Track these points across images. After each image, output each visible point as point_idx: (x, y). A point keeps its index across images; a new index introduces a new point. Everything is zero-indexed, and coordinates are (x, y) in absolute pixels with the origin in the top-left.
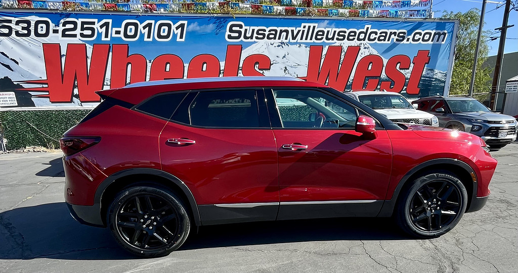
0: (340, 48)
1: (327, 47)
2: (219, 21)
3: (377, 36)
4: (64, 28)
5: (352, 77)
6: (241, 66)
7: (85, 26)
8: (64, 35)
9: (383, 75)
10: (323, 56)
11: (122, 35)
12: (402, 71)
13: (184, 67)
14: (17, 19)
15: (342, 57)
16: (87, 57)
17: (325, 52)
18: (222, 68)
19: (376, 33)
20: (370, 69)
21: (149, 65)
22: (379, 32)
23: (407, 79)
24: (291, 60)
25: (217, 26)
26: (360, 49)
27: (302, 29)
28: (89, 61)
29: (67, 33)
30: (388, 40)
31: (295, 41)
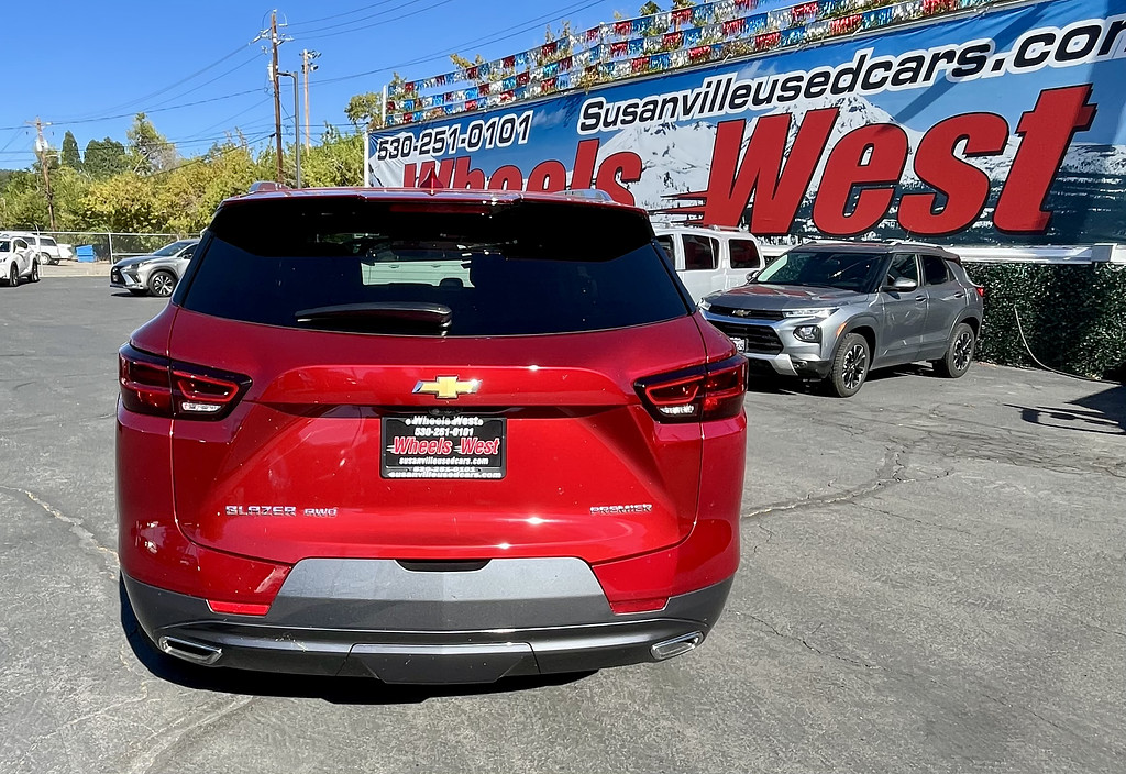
0: (788, 116)
1: (755, 120)
2: (572, 102)
3: (891, 74)
4: (422, 142)
5: (813, 187)
6: (594, 177)
7: (438, 137)
9: (909, 177)
10: (746, 142)
11: (466, 144)
12: (977, 162)
14: (392, 138)
15: (791, 140)
17: (749, 132)
18: (569, 182)
19: (887, 66)
20: (865, 161)
22: (896, 61)
23: (996, 183)
24: (680, 157)
25: (568, 112)
26: (838, 114)
27: (703, 90)
29: (424, 149)
30: (927, 77)
31: (688, 117)
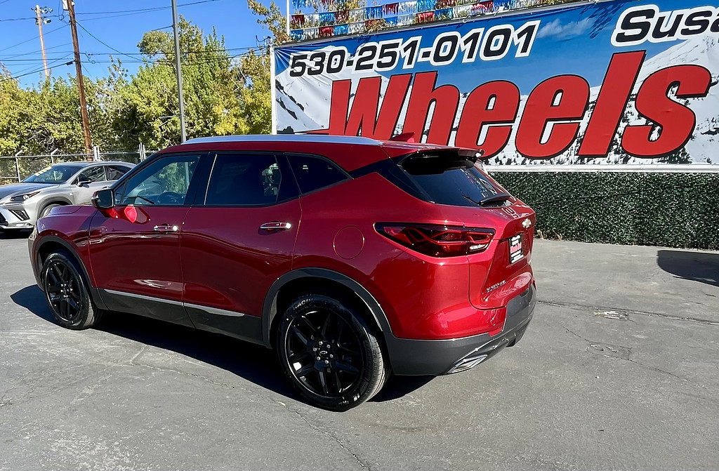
2: (603, 10)
4: (361, 57)
6: (635, 91)
7: (386, 51)
8: (359, 67)
11: (431, 59)
13: (519, 101)
14: (313, 53)
16: (380, 95)
18: (593, 98)
21: (463, 101)
25: (596, 22)
28: (381, 100)
29: (362, 64)
